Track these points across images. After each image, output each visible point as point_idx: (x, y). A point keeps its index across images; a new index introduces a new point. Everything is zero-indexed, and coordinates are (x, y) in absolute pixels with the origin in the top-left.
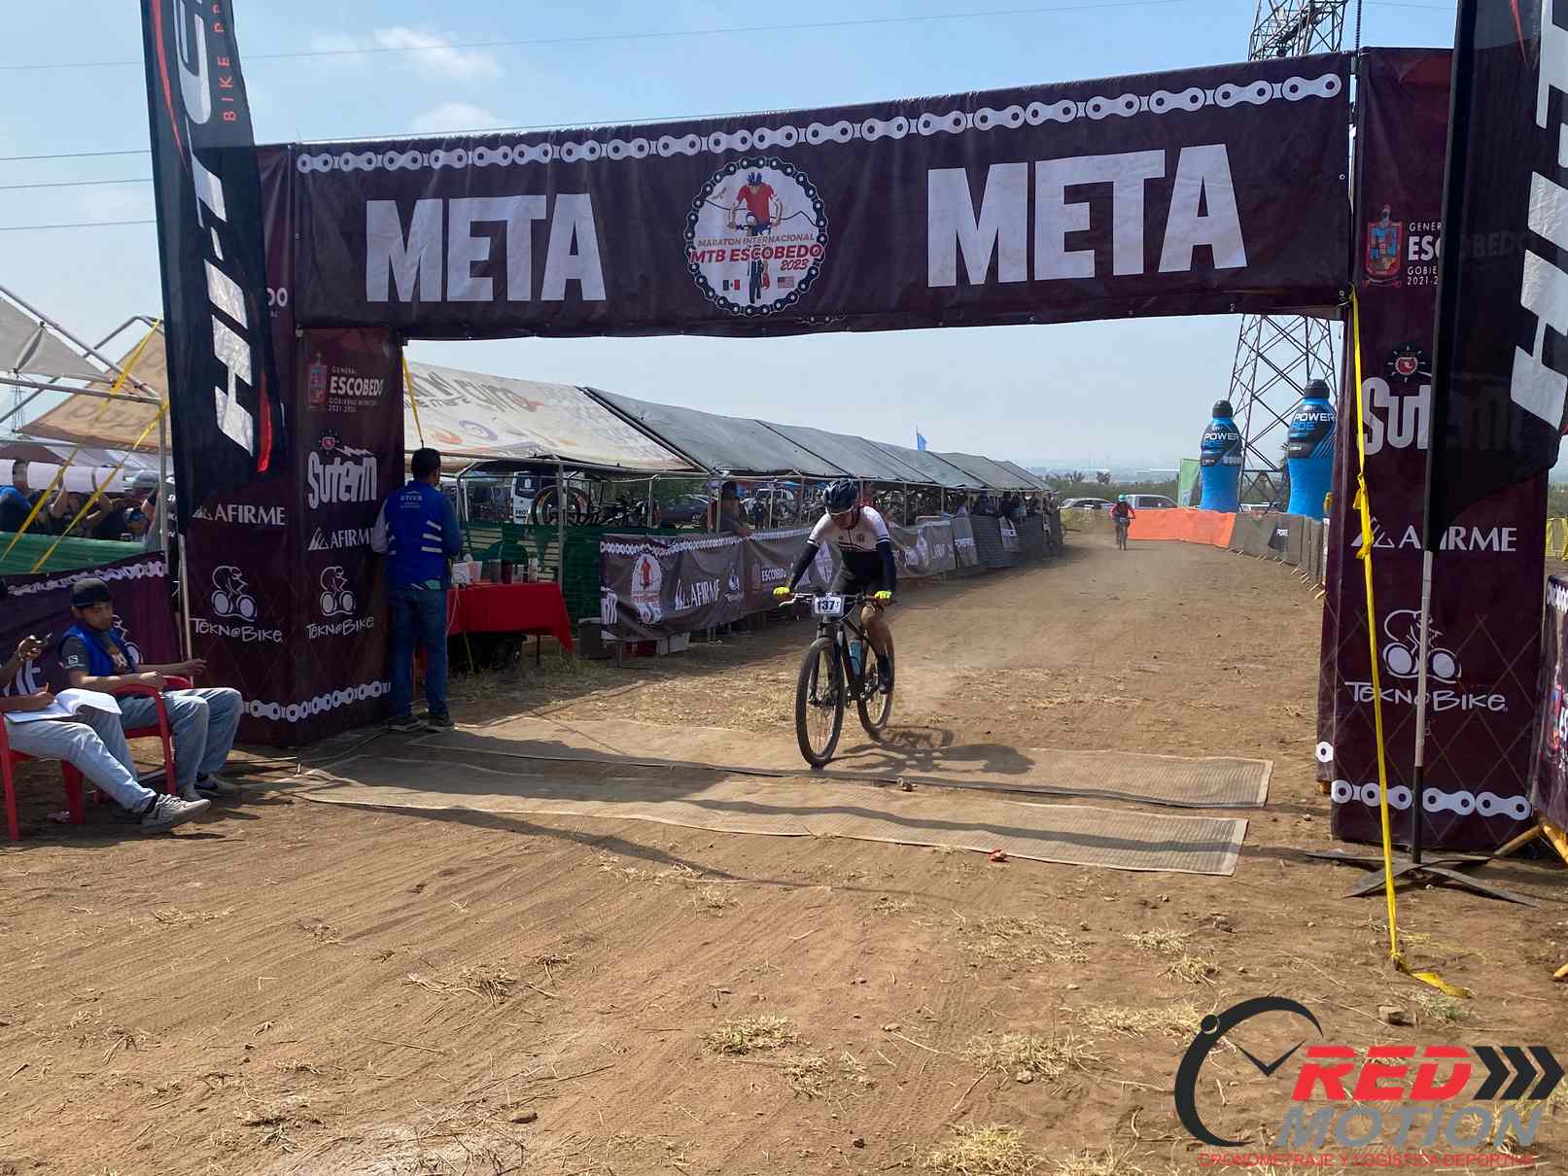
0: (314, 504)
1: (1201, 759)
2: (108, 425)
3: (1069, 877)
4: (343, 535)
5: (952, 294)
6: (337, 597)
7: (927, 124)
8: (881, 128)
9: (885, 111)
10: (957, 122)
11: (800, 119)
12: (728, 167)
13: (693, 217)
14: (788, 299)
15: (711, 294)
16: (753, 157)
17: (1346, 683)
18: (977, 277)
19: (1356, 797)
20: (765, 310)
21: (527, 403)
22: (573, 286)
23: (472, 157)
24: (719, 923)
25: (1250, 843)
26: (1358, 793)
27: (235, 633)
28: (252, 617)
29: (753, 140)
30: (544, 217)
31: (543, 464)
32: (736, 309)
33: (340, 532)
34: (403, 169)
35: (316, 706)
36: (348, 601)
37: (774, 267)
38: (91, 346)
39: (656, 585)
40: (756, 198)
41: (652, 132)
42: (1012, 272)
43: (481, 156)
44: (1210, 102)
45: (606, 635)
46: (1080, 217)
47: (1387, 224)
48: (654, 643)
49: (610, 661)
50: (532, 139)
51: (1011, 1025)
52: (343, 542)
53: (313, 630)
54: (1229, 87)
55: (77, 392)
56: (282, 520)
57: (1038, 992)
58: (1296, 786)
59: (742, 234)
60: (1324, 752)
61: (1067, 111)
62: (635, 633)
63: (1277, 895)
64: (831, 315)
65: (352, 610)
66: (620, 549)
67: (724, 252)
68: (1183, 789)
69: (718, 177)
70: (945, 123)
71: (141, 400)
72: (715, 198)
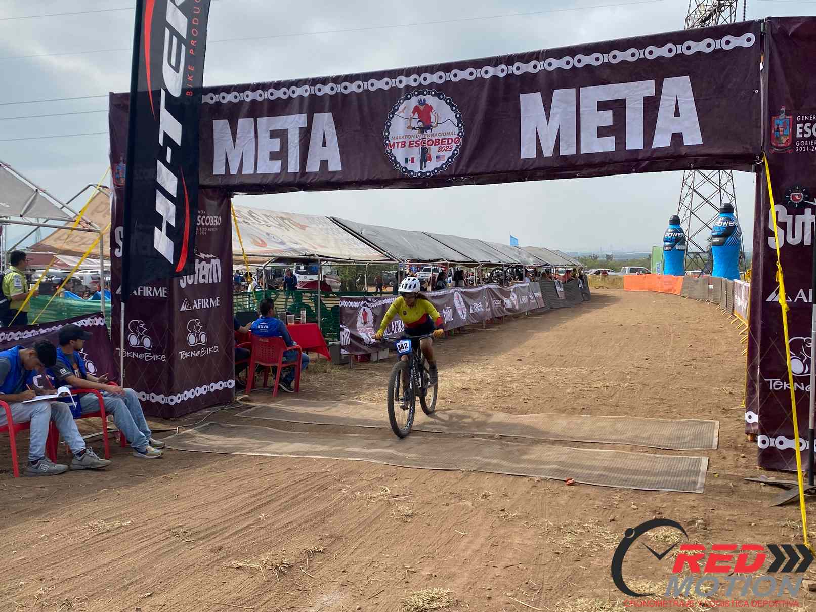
0: (183, 285)
1: (678, 420)
2: (76, 244)
3: (610, 495)
4: (201, 302)
5: (534, 162)
6: (197, 336)
7: (518, 68)
8: (492, 71)
9: (495, 62)
10: (535, 67)
11: (447, 68)
12: (408, 95)
13: (388, 124)
14: (441, 167)
15: (398, 166)
16: (420, 90)
17: (765, 380)
18: (548, 152)
19: (772, 445)
20: (428, 174)
21: (301, 225)
22: (324, 164)
23: (267, 95)
24: (408, 526)
25: (712, 471)
26: (774, 442)
27: (141, 356)
28: (150, 348)
29: (421, 79)
30: (306, 126)
31: (309, 259)
32: (412, 174)
33: (199, 300)
34: (230, 102)
35: (185, 396)
36: (203, 338)
37: (434, 150)
38: (65, 203)
39: (371, 323)
40: (423, 112)
41: (366, 77)
42: (568, 150)
43: (272, 94)
44: (679, 52)
45: (343, 352)
46: (607, 118)
47: (783, 117)
48: (370, 354)
49: (346, 365)
50: (298, 83)
51: (582, 591)
52: (201, 305)
53: (183, 354)
54: (690, 43)
55: (60, 228)
56: (166, 294)
57: (595, 570)
58: (734, 436)
59: (415, 132)
60: (750, 417)
61: (597, 59)
62: (361, 349)
63: (731, 506)
64: (464, 175)
65: (205, 343)
66: (352, 304)
67: (405, 142)
68: (669, 439)
69: (401, 101)
70: (528, 68)
71: (89, 230)
72: (401, 112)
